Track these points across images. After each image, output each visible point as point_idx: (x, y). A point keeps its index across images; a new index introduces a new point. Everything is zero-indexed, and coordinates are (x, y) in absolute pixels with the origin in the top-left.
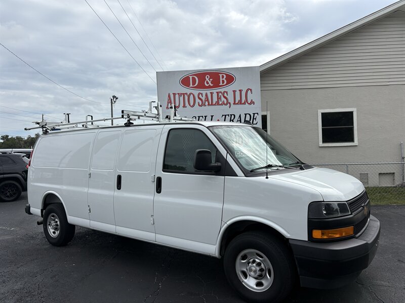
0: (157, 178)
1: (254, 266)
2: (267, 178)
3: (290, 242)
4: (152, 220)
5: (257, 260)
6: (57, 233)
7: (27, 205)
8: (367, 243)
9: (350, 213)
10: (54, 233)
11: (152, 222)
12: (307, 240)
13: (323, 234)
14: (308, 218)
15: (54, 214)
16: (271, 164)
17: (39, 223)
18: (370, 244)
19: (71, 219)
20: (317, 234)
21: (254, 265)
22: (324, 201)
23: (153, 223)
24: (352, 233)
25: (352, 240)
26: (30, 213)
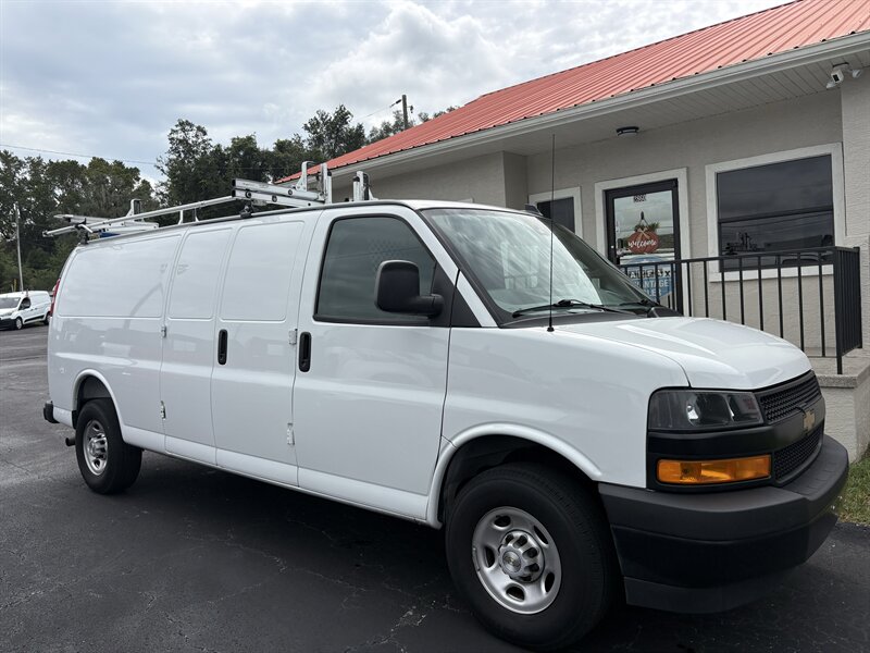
0: (302, 334)
1: (517, 553)
2: (551, 330)
3: (602, 490)
4: (290, 434)
5: (530, 540)
6: (103, 464)
7: (49, 402)
8: (804, 499)
9: (761, 421)
10: (97, 463)
11: (290, 439)
12: (645, 486)
13: (685, 472)
14: (648, 431)
15: (98, 423)
16: (567, 298)
17: (69, 443)
18: (814, 502)
19: (130, 433)
20: (670, 471)
21: (521, 550)
22: (690, 388)
23: (291, 442)
24: (765, 472)
25: (763, 489)
26: (53, 421)
